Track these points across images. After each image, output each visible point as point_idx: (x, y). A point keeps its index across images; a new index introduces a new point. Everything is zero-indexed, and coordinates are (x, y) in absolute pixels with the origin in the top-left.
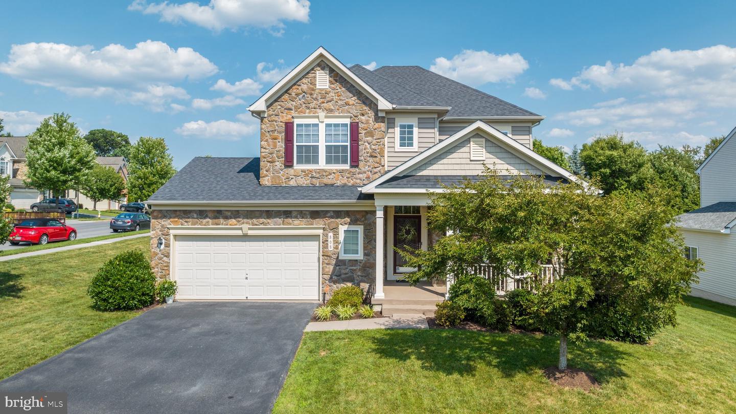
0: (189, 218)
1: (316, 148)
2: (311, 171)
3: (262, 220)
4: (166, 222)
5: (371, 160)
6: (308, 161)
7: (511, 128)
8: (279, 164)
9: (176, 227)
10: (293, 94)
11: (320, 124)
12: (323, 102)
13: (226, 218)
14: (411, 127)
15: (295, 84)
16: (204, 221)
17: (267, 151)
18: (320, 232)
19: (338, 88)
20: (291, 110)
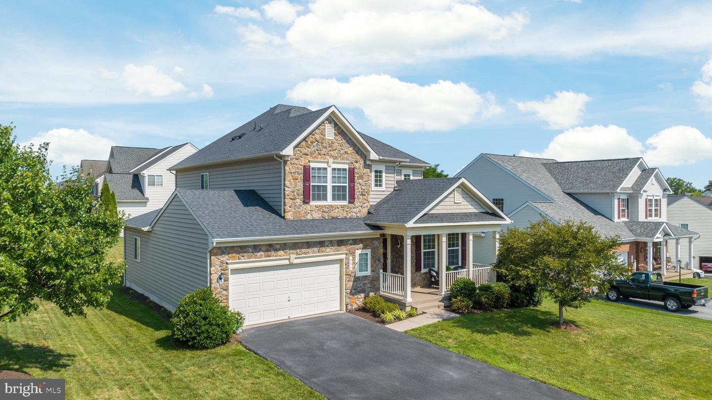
0: (245, 252)
1: (325, 188)
2: (322, 206)
3: (304, 250)
4: (225, 258)
5: (361, 197)
6: (319, 199)
7: (412, 171)
8: (299, 201)
9: (234, 262)
10: (309, 143)
11: (328, 169)
12: (331, 151)
13: (276, 250)
14: (381, 172)
15: (310, 134)
16: (259, 254)
17: (290, 189)
18: (343, 257)
19: (340, 139)
20: (308, 155)
